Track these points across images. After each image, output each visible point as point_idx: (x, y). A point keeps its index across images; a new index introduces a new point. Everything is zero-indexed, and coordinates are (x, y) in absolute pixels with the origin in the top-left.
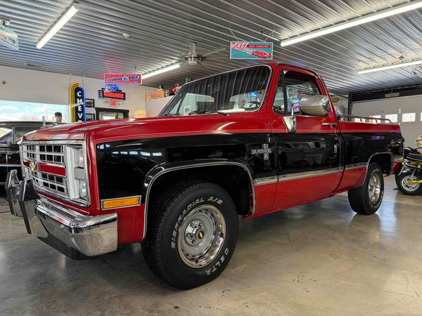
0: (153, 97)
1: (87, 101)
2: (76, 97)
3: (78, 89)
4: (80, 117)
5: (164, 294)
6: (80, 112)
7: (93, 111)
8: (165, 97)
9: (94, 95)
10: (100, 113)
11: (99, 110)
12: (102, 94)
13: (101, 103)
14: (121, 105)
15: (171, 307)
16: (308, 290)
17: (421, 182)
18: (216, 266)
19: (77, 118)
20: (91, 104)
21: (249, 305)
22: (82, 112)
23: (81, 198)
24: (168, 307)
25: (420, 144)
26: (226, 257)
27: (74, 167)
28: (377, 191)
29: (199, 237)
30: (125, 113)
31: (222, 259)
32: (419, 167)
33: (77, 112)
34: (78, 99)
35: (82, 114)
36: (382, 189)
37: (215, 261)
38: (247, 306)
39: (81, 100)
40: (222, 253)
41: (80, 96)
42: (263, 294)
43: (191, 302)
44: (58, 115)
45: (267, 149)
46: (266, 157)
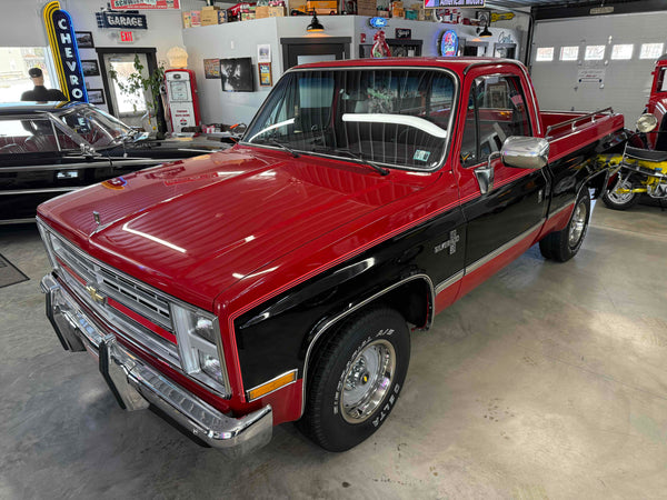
0: (196, 20)
1: (79, 36)
2: (59, 31)
3: (58, 15)
4: (73, 68)
5: (321, 460)
6: (71, 60)
7: (92, 54)
8: (219, 23)
9: (90, 24)
10: (106, 57)
11: (102, 52)
12: (103, 21)
13: (104, 39)
14: (141, 40)
15: (340, 486)
16: (507, 434)
17: (637, 190)
18: (384, 411)
19: (68, 72)
20: (87, 42)
21: (438, 470)
22: (75, 59)
23: (203, 371)
24: (334, 485)
25: (643, 128)
26: (397, 396)
27: (189, 332)
28: (580, 227)
29: (364, 383)
30: (150, 53)
31: (392, 400)
32: (638, 169)
33: (65, 59)
34: (62, 35)
35: (74, 63)
36: (586, 222)
37: (383, 405)
38: (436, 474)
39: (68, 35)
40: (391, 392)
41: (65, 28)
42: (451, 448)
43: (361, 473)
44: (36, 73)
45: (455, 238)
46: (453, 250)
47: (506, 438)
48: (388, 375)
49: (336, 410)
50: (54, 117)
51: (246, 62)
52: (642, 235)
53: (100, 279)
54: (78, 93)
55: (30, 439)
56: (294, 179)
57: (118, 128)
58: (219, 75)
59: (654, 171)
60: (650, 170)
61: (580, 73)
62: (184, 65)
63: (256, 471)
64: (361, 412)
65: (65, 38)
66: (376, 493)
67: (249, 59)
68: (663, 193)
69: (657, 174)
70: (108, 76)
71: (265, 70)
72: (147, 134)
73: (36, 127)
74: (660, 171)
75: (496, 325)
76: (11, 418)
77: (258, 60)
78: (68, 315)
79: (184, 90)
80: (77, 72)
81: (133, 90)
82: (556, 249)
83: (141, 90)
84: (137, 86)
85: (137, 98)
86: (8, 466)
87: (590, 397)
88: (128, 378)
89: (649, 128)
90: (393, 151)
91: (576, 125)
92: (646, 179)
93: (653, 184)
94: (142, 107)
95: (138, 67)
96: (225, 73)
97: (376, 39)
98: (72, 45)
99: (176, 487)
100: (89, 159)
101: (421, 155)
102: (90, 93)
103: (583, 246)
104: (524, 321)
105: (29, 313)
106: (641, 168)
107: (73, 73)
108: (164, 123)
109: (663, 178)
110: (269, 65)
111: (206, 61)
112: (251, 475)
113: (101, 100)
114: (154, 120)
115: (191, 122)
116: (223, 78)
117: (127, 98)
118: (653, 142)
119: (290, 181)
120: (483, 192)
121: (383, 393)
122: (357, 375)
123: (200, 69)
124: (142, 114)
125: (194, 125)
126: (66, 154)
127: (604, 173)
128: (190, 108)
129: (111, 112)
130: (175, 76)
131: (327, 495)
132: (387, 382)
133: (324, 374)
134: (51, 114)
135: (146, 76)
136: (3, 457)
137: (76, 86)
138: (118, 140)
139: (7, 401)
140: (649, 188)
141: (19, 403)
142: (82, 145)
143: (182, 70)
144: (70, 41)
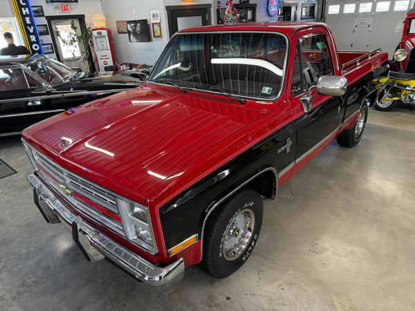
1: (34, 9)
2: (21, 7)
4: (31, 31)
5: (212, 283)
6: (30, 25)
7: (43, 21)
10: (52, 22)
11: (50, 19)
13: (51, 10)
14: (75, 10)
15: (225, 299)
16: (324, 262)
17: (395, 99)
18: (248, 251)
19: (28, 33)
20: (40, 12)
21: (283, 287)
22: (32, 24)
23: (138, 237)
24: (221, 299)
25: (398, 58)
26: (255, 241)
27: (129, 215)
28: (361, 125)
29: (236, 235)
30: (81, 18)
31: (253, 244)
32: (396, 85)
33: (26, 25)
34: (23, 9)
35: (32, 28)
36: (365, 122)
37: (248, 247)
38: (282, 289)
39: (27, 9)
40: (252, 239)
41: (25, 4)
42: (290, 272)
43: (237, 290)
44: (8, 36)
45: (289, 143)
46: (288, 150)
47: (324, 264)
48: (249, 229)
49: (221, 255)
50: (23, 66)
51: (144, 23)
52: (398, 127)
53: (68, 180)
54: (36, 47)
55: (30, 278)
56: (180, 104)
57: (65, 71)
58: (126, 31)
59: (406, 86)
60: (403, 86)
61: (356, 22)
62: (104, 25)
63: (173, 292)
64: (235, 253)
65: (26, 11)
66: (247, 303)
67: (146, 21)
68: (412, 100)
69: (407, 88)
70: (54, 35)
71: (156, 27)
72: (83, 74)
73: (11, 71)
74: (409, 86)
75: (312, 191)
76: (17, 265)
77: (151, 21)
78: (47, 201)
79: (104, 42)
80: (34, 33)
81: (71, 44)
82: (347, 140)
83: (76, 43)
84: (74, 41)
85: (74, 48)
86: (19, 297)
87: (372, 235)
88: (91, 243)
89: (402, 58)
90: (245, 86)
91: (359, 62)
92: (400, 91)
93: (405, 95)
94: (78, 54)
95: (74, 28)
96: (130, 29)
97: (227, 4)
98: (30, 16)
99: (124, 305)
100: (48, 93)
101: (266, 90)
102: (44, 47)
103: (363, 137)
104: (329, 188)
105: (20, 196)
106: (397, 85)
107: (32, 34)
108: (93, 64)
109: (412, 91)
110: (159, 24)
111: (117, 22)
112: (170, 295)
113: (52, 51)
114: (87, 62)
115: (110, 63)
116: (129, 33)
117: (68, 49)
118: (404, 67)
119: (178, 105)
120: (306, 111)
121: (247, 241)
122: (232, 231)
123: (114, 28)
124: (78, 59)
125: (112, 65)
126: (33, 90)
127: (376, 91)
128: (109, 53)
129: (59, 59)
130: (98, 33)
131: (217, 305)
132: (250, 234)
133: (213, 234)
134: (21, 65)
135: (80, 34)
136: (15, 290)
137: (34, 43)
138: (65, 79)
139: (13, 254)
140: (403, 97)
141: (20, 255)
142: (43, 84)
143: (102, 29)
144: (28, 13)
